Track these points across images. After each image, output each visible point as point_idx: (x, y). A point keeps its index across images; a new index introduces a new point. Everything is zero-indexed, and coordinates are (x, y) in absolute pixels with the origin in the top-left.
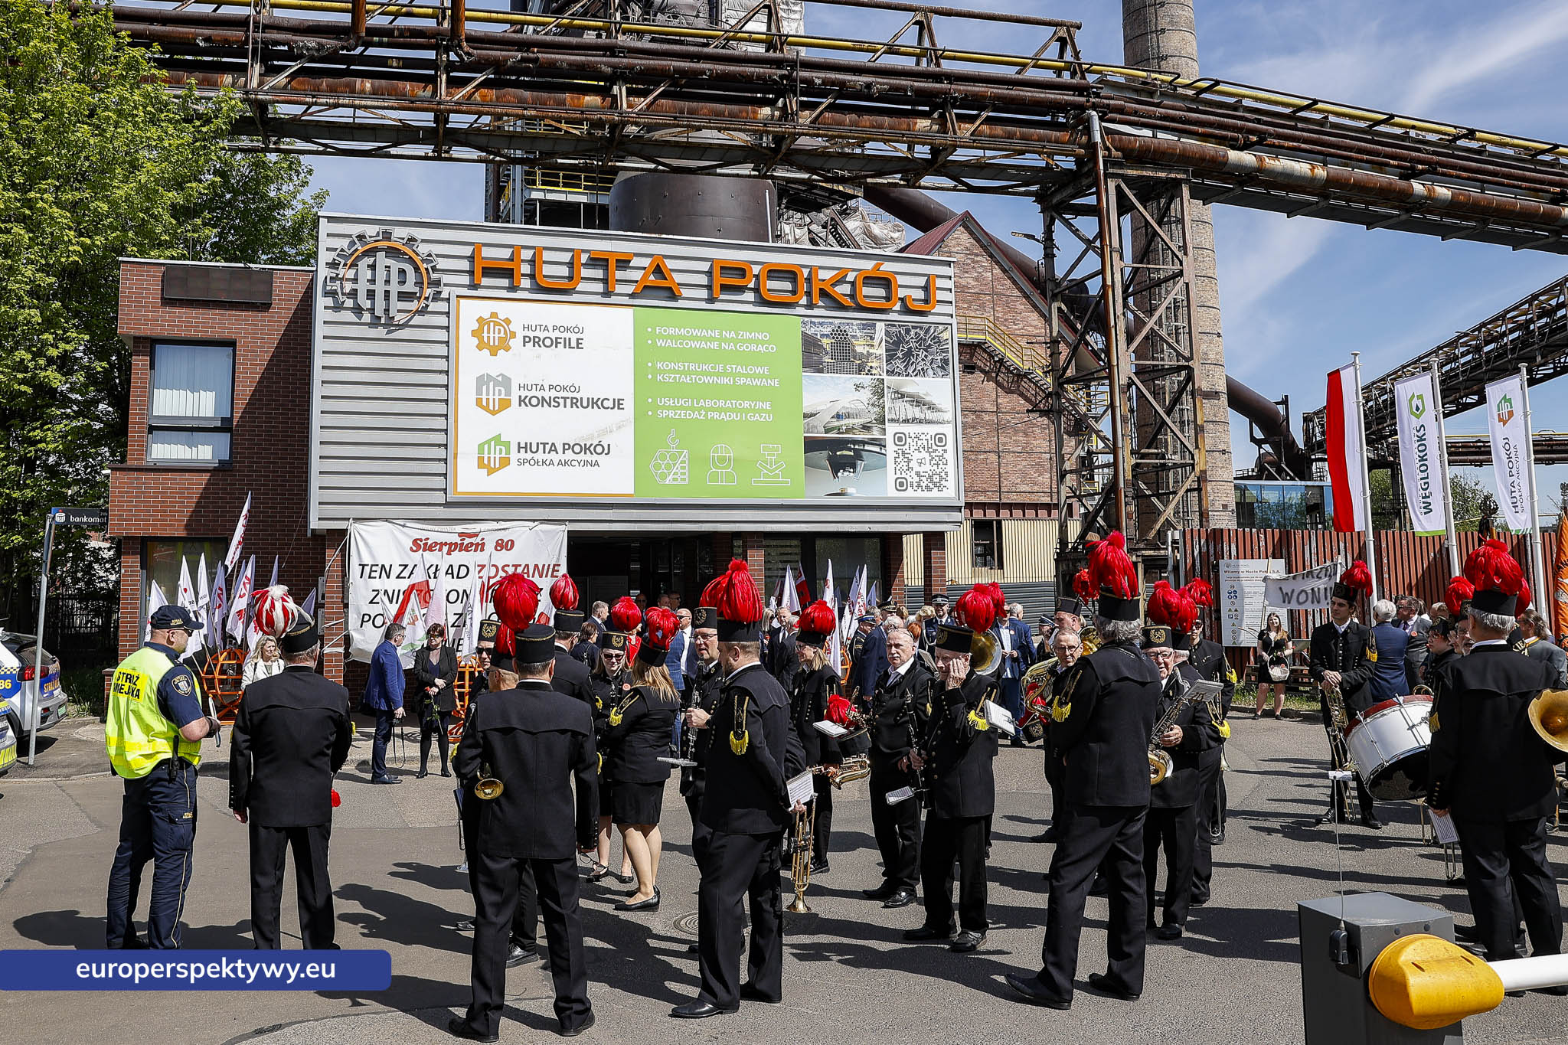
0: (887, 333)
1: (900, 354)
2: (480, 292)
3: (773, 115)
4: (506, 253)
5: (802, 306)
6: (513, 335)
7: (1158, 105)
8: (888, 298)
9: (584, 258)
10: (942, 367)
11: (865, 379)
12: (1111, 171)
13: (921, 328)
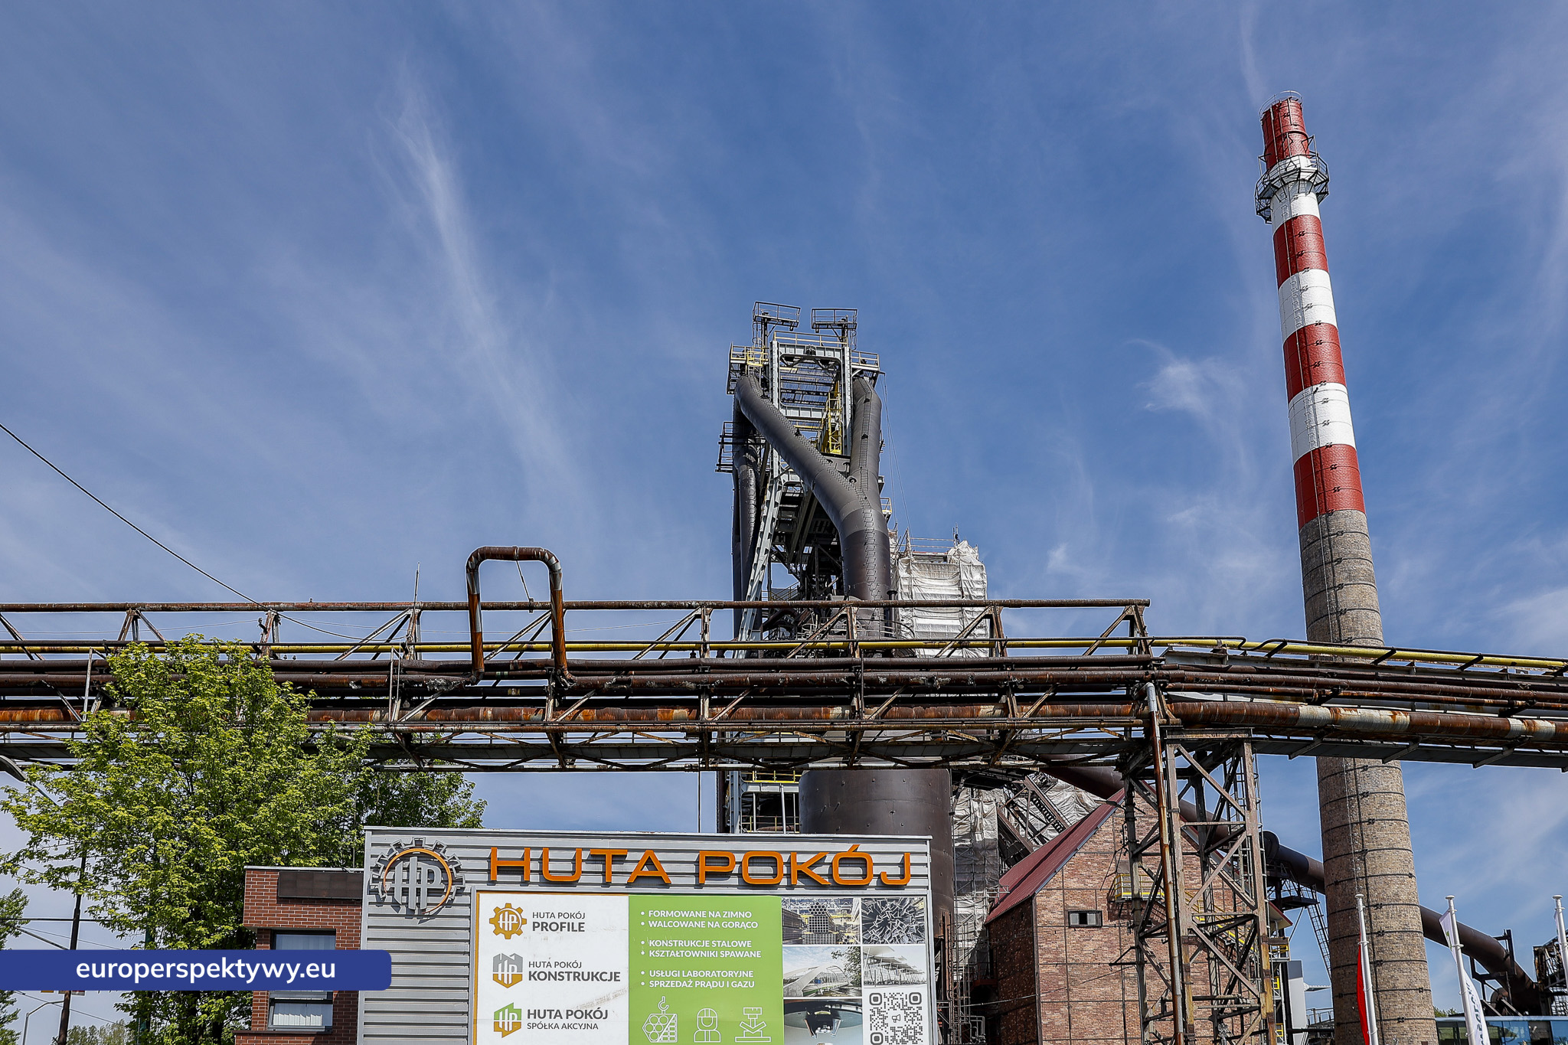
0: (864, 907)
1: (876, 924)
2: (497, 887)
3: (843, 714)
4: (519, 854)
5: (783, 887)
6: (525, 921)
7: (1225, 670)
8: (864, 876)
9: (585, 855)
10: (918, 934)
11: (842, 948)
12: (1169, 737)
13: (897, 900)
